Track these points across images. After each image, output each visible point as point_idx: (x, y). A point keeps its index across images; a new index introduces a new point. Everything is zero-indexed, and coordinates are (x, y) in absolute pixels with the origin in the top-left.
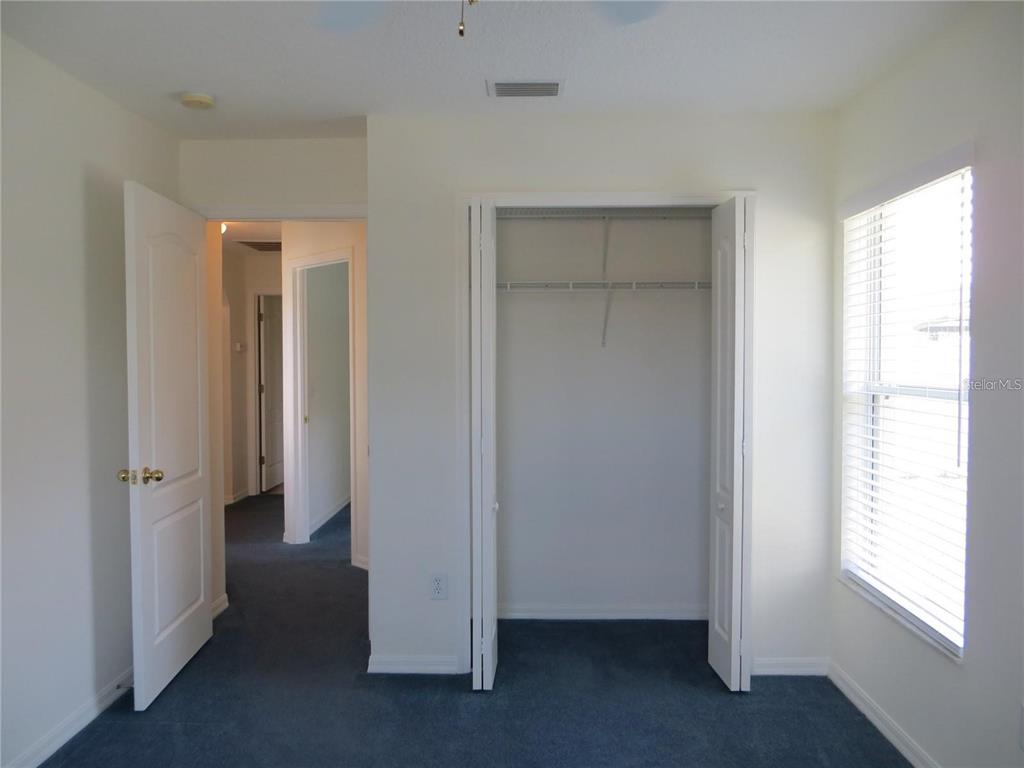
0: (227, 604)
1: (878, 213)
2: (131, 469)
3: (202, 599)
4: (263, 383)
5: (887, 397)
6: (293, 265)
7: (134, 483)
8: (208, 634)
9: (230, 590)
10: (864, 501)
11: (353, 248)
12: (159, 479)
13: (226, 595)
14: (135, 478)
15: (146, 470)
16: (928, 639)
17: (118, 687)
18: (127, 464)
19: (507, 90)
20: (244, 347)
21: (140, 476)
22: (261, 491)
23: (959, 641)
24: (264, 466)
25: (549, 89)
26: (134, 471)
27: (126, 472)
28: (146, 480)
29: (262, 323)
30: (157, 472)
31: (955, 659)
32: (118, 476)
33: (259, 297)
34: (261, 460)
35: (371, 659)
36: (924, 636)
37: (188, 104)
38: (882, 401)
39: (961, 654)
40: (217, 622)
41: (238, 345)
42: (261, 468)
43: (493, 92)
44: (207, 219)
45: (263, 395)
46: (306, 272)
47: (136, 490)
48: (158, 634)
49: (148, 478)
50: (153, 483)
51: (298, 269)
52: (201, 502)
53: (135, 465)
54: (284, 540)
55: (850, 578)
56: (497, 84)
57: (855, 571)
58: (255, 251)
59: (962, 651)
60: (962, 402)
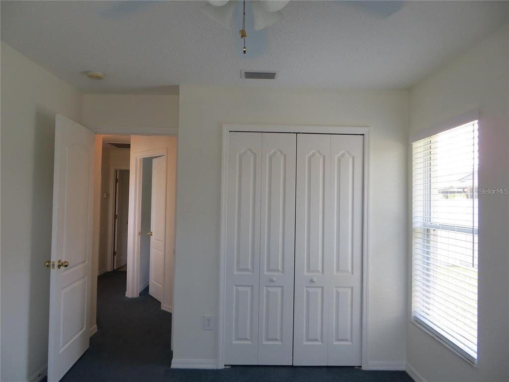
0: (96, 330)
1: (429, 140)
2: (52, 260)
3: (85, 328)
4: (117, 214)
5: (434, 230)
6: (136, 156)
7: (53, 268)
8: (87, 346)
9: (99, 323)
10: (423, 281)
11: (167, 148)
12: (66, 266)
13: (96, 325)
14: (53, 265)
15: (59, 261)
16: (459, 355)
17: (39, 375)
18: (50, 258)
19: (250, 75)
20: (108, 195)
21: (56, 264)
22: (114, 270)
23: (475, 356)
24: (115, 256)
25: (271, 76)
26: (54, 262)
27: (49, 262)
28: (59, 266)
29: (118, 184)
30: (65, 262)
31: (473, 364)
32: (45, 264)
33: (116, 171)
34: (114, 253)
35: (173, 361)
36: (457, 353)
37: (91, 77)
38: (432, 232)
39: (476, 362)
40: (92, 339)
41: (105, 195)
42: (114, 257)
43: (243, 76)
44: (96, 133)
45: (116, 220)
46: (142, 160)
47: (54, 272)
48: (61, 348)
49: (60, 265)
50: (62, 268)
51: (138, 158)
52: (86, 277)
53: (54, 259)
54: (126, 295)
55: (417, 321)
56: (245, 73)
57: (419, 317)
58: (117, 148)
59: (476, 361)
60: (475, 235)
